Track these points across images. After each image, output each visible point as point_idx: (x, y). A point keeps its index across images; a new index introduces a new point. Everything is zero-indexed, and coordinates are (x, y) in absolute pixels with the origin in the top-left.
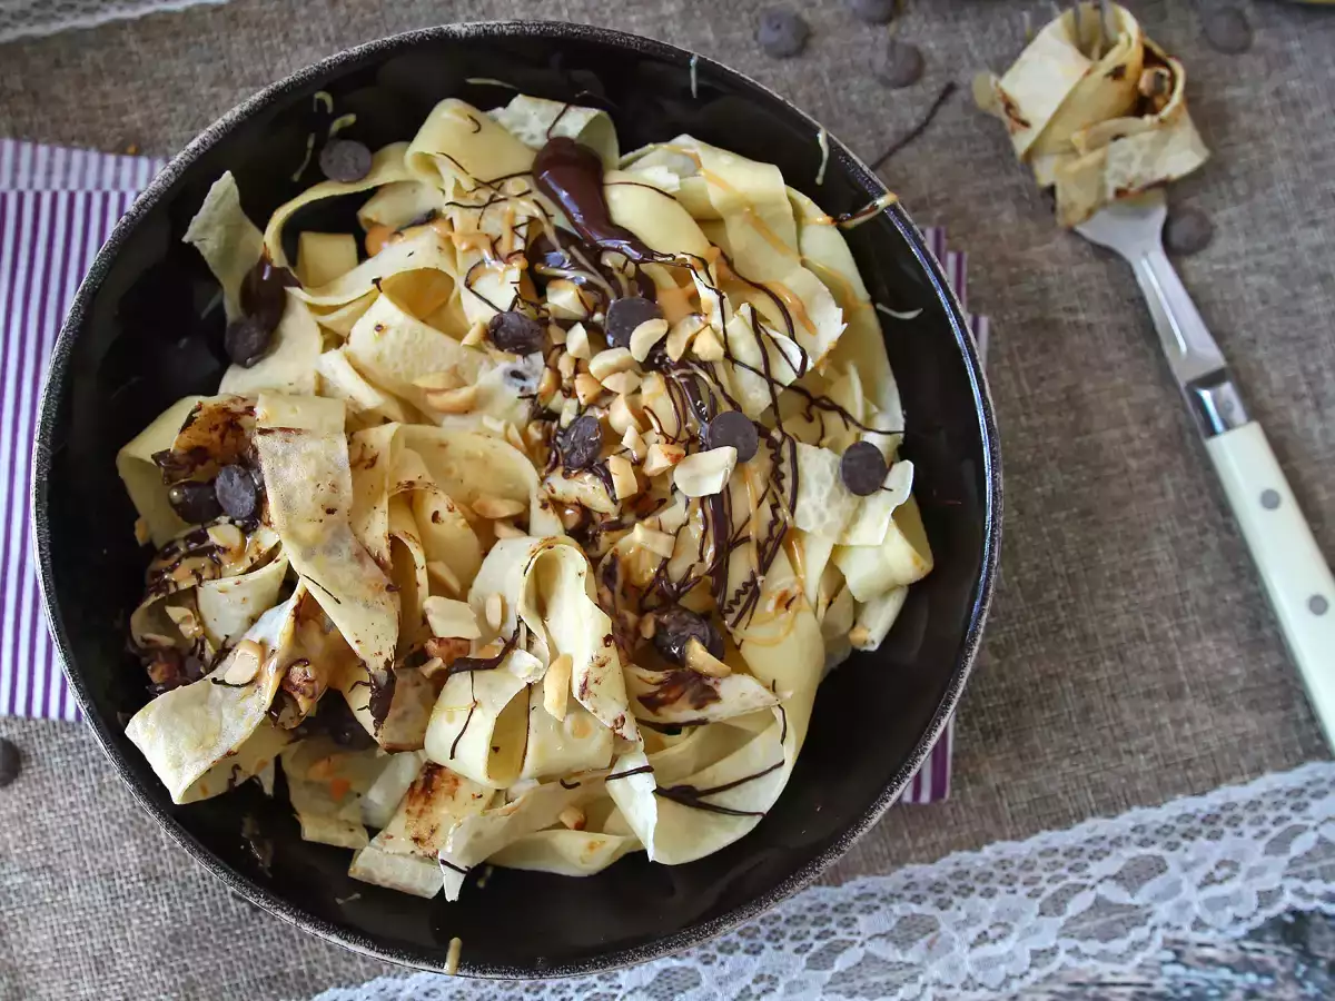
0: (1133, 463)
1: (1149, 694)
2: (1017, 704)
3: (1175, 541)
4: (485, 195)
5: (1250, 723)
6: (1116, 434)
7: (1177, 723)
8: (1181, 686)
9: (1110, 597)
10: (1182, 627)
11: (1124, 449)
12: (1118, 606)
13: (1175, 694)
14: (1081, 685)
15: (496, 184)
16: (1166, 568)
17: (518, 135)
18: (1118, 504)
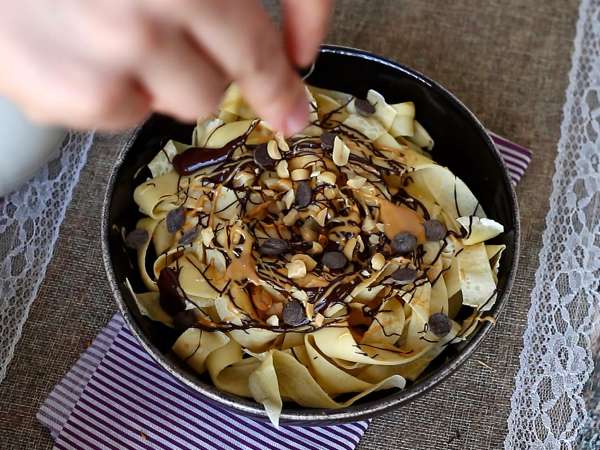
0: (429, 32)
1: (523, 67)
2: (505, 114)
3: (467, 32)
4: (182, 195)
5: (552, 38)
6: (414, 33)
7: (539, 62)
8: (525, 55)
9: (478, 64)
10: (502, 45)
11: (422, 33)
12: (483, 63)
13: (527, 58)
14: (508, 89)
15: (179, 189)
16: (476, 40)
17: (163, 174)
18: (442, 45)
